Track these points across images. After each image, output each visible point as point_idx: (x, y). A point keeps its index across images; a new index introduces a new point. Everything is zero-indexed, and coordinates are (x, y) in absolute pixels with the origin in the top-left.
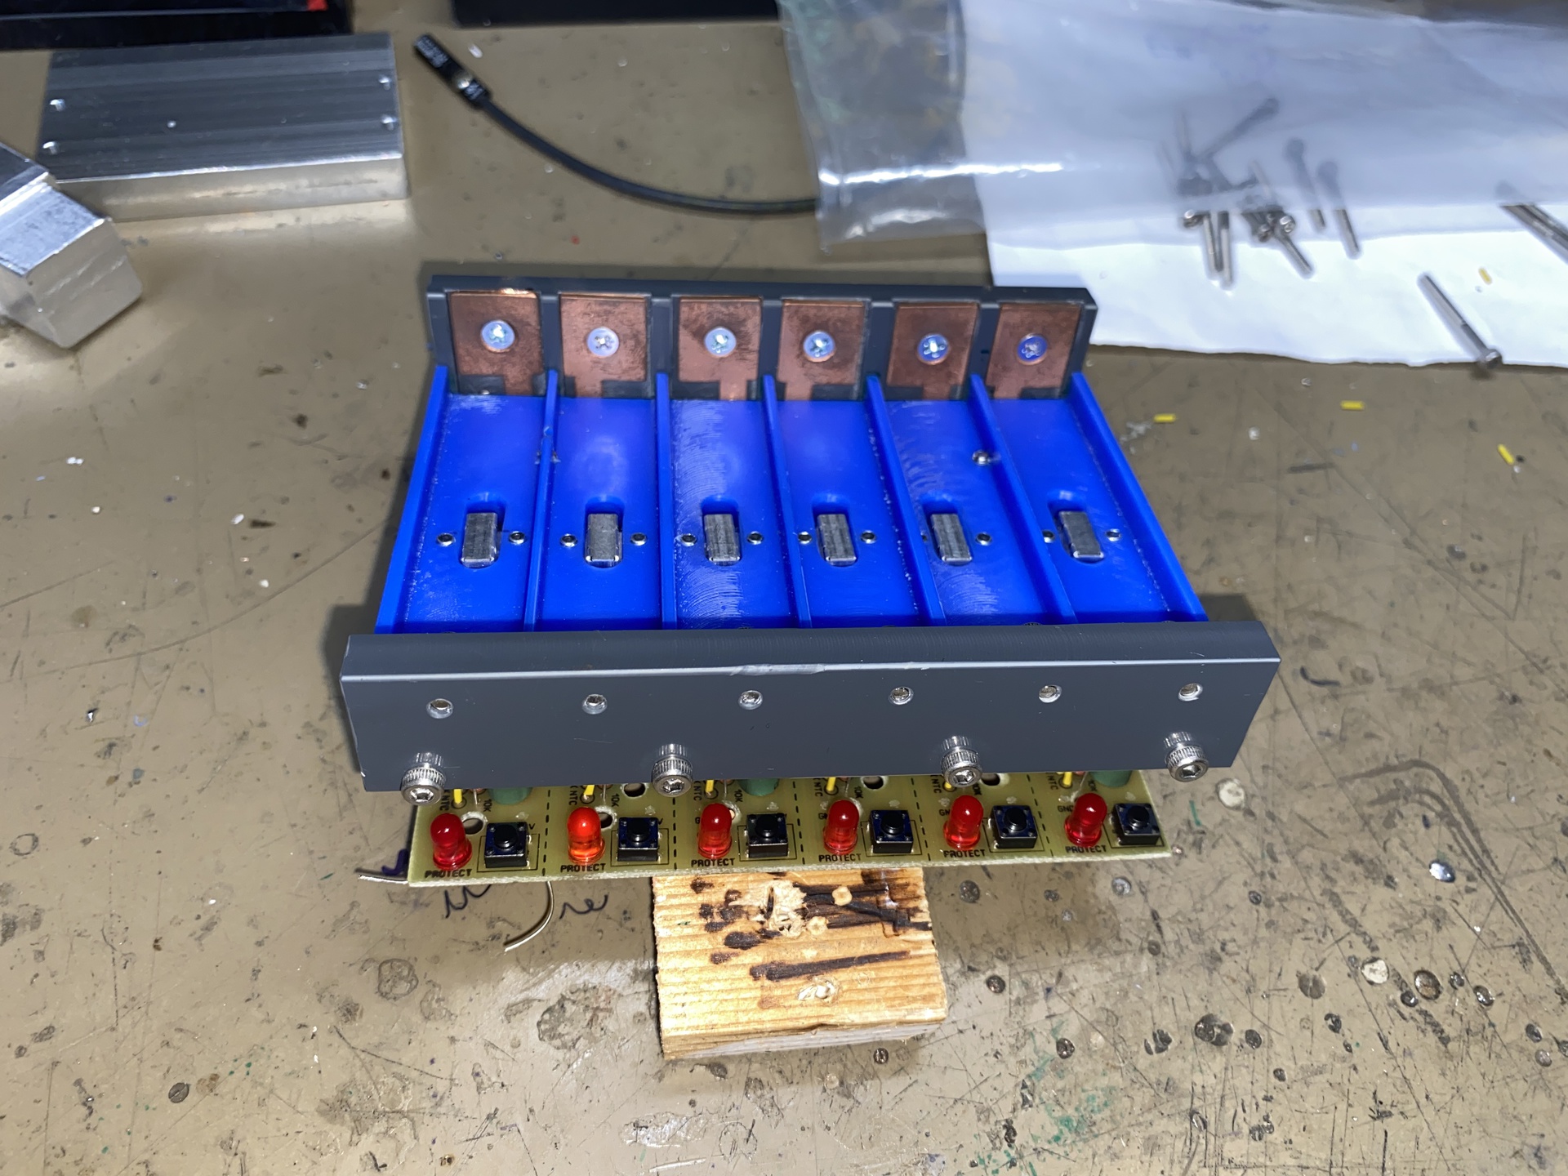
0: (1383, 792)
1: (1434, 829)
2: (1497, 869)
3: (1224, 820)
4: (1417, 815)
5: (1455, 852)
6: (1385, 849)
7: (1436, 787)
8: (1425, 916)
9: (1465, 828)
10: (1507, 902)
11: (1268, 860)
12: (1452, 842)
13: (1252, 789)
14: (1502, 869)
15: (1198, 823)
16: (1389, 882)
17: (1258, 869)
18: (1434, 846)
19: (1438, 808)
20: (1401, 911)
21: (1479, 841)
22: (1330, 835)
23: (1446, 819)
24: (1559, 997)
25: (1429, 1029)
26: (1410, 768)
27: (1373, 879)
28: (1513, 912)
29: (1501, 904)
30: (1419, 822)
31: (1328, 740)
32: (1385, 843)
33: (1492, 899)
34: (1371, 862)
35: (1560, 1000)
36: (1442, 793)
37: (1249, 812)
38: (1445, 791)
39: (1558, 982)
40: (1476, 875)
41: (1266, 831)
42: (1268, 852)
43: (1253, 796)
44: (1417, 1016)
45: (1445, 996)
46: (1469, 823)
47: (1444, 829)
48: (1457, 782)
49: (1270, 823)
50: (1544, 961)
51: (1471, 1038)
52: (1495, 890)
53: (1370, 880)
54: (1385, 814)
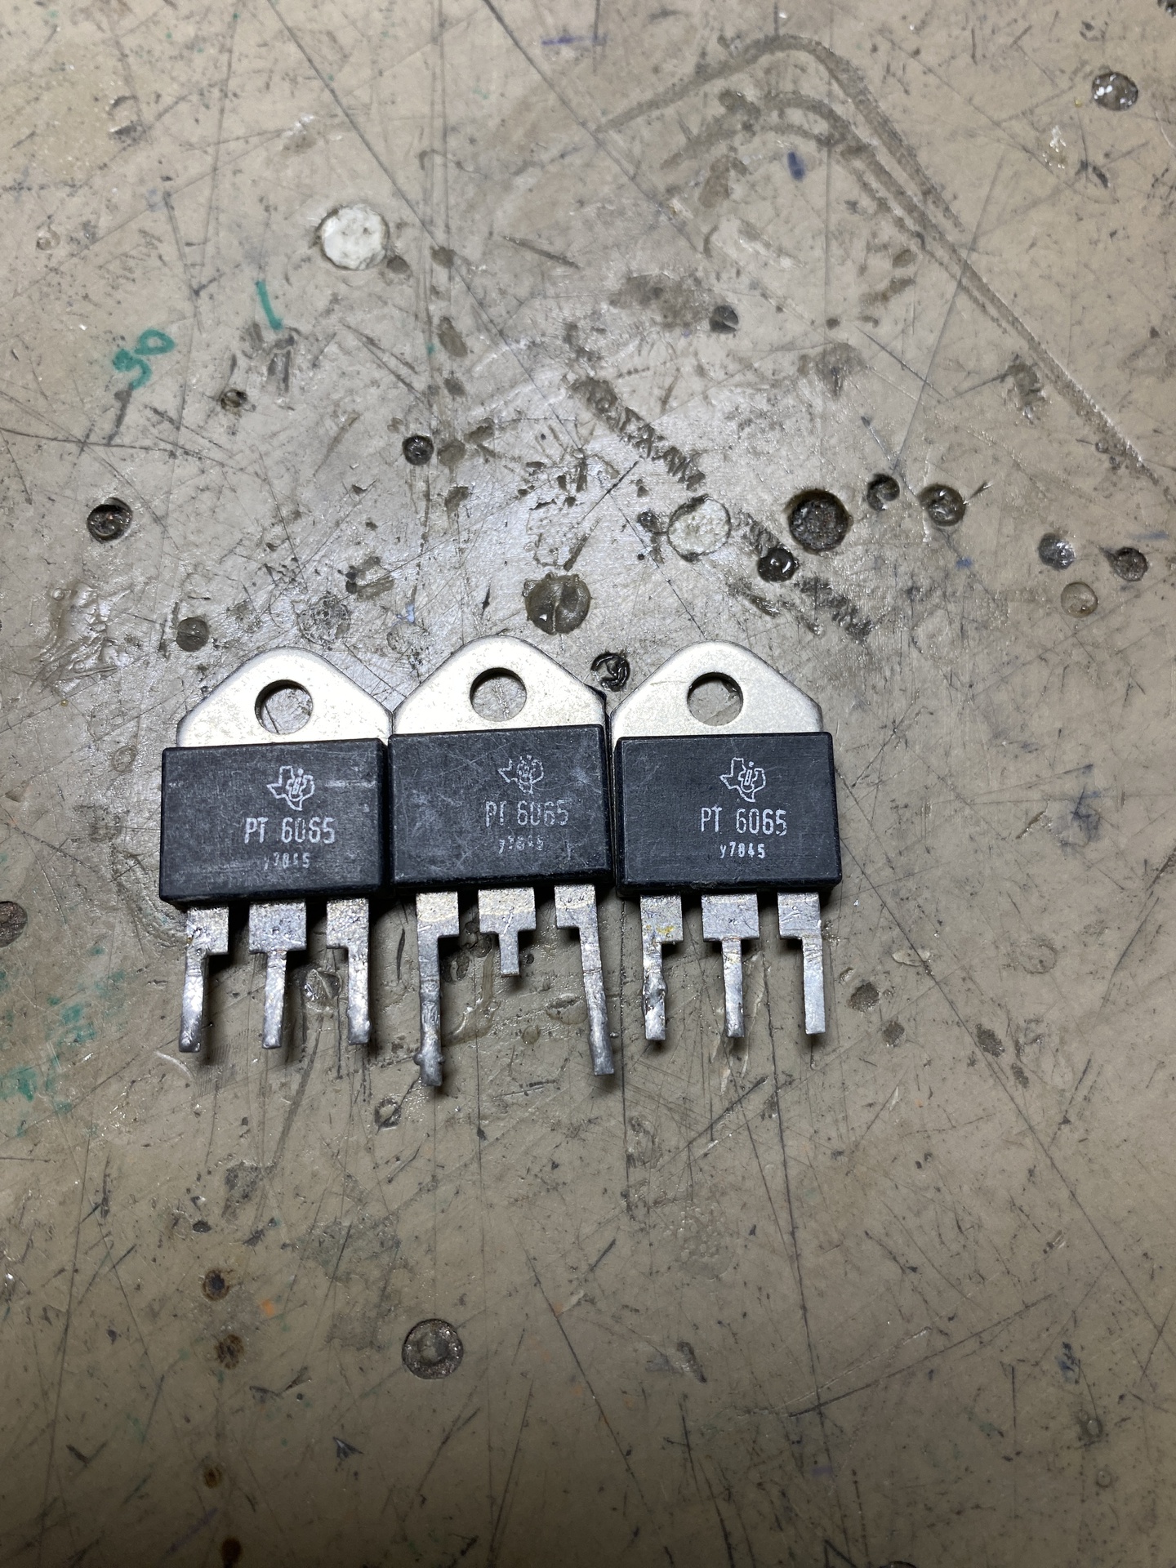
0: (695, 131)
1: (815, 178)
2: (957, 224)
3: (335, 299)
4: (775, 157)
5: (864, 212)
6: (707, 251)
7: (815, 83)
8: (802, 371)
9: (884, 158)
10: (985, 289)
11: (442, 356)
12: (855, 193)
13: (398, 211)
14: (969, 218)
15: (276, 325)
16: (724, 320)
17: (420, 383)
18: (818, 213)
19: (821, 127)
20: (750, 376)
21: (917, 172)
22: (581, 261)
23: (840, 148)
24: (1105, 457)
25: (826, 615)
26: (755, 59)
27: (686, 325)
28: (1000, 306)
29: (971, 296)
30: (780, 172)
31: (567, 52)
32: (707, 241)
33: (952, 287)
34: (678, 288)
35: (1107, 465)
36: (830, 94)
37: (395, 262)
38: (835, 86)
39: (1103, 428)
40: (914, 246)
41: (435, 291)
42: (441, 337)
43: (400, 226)
44: (797, 597)
45: (858, 532)
46: (893, 138)
47: (839, 171)
48: (859, 59)
49: (441, 274)
50: (1068, 388)
51: (919, 607)
52: (957, 269)
53: (678, 331)
54: (706, 174)
